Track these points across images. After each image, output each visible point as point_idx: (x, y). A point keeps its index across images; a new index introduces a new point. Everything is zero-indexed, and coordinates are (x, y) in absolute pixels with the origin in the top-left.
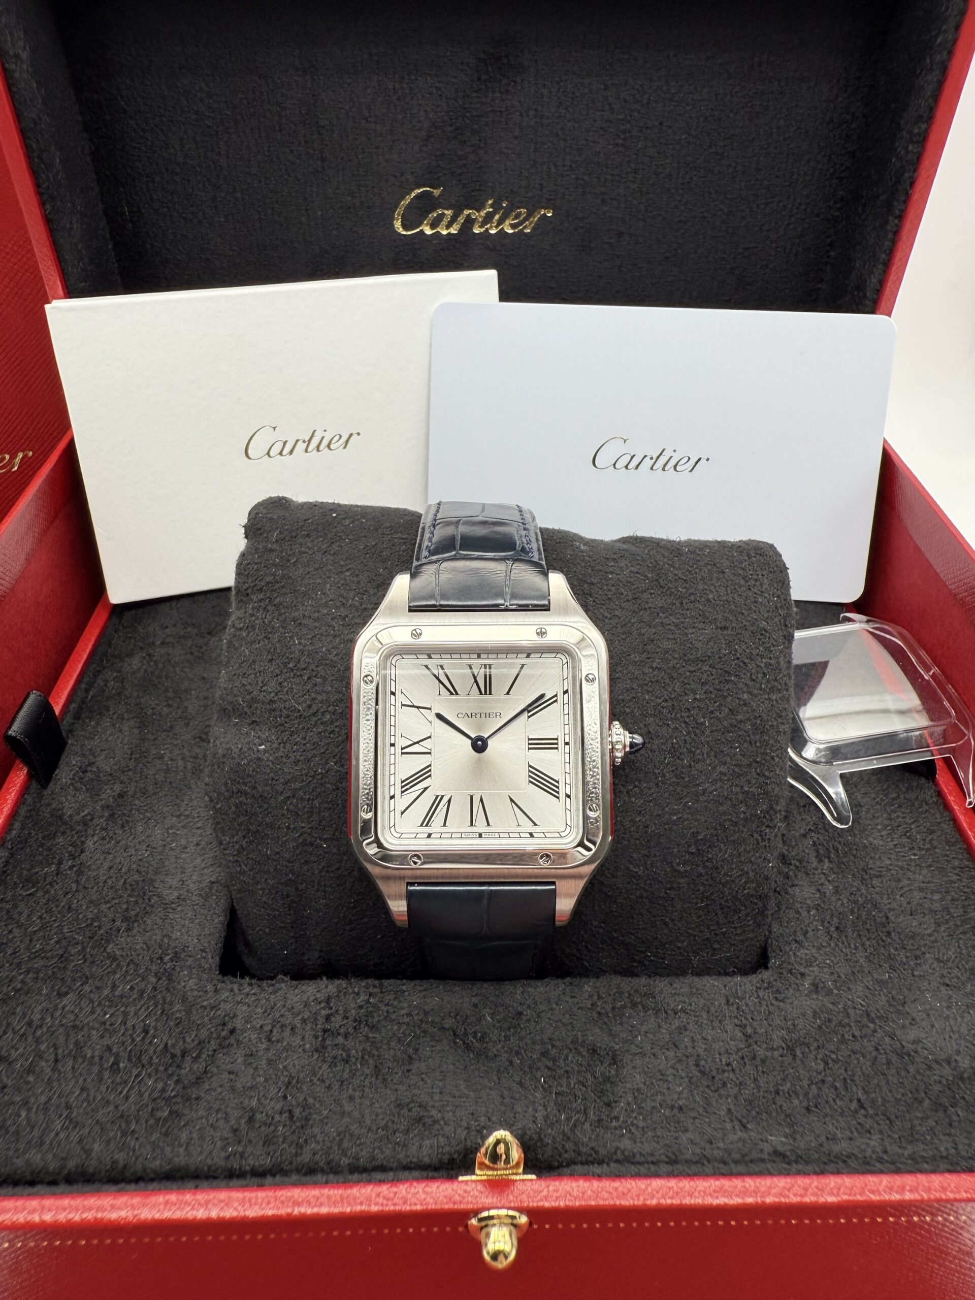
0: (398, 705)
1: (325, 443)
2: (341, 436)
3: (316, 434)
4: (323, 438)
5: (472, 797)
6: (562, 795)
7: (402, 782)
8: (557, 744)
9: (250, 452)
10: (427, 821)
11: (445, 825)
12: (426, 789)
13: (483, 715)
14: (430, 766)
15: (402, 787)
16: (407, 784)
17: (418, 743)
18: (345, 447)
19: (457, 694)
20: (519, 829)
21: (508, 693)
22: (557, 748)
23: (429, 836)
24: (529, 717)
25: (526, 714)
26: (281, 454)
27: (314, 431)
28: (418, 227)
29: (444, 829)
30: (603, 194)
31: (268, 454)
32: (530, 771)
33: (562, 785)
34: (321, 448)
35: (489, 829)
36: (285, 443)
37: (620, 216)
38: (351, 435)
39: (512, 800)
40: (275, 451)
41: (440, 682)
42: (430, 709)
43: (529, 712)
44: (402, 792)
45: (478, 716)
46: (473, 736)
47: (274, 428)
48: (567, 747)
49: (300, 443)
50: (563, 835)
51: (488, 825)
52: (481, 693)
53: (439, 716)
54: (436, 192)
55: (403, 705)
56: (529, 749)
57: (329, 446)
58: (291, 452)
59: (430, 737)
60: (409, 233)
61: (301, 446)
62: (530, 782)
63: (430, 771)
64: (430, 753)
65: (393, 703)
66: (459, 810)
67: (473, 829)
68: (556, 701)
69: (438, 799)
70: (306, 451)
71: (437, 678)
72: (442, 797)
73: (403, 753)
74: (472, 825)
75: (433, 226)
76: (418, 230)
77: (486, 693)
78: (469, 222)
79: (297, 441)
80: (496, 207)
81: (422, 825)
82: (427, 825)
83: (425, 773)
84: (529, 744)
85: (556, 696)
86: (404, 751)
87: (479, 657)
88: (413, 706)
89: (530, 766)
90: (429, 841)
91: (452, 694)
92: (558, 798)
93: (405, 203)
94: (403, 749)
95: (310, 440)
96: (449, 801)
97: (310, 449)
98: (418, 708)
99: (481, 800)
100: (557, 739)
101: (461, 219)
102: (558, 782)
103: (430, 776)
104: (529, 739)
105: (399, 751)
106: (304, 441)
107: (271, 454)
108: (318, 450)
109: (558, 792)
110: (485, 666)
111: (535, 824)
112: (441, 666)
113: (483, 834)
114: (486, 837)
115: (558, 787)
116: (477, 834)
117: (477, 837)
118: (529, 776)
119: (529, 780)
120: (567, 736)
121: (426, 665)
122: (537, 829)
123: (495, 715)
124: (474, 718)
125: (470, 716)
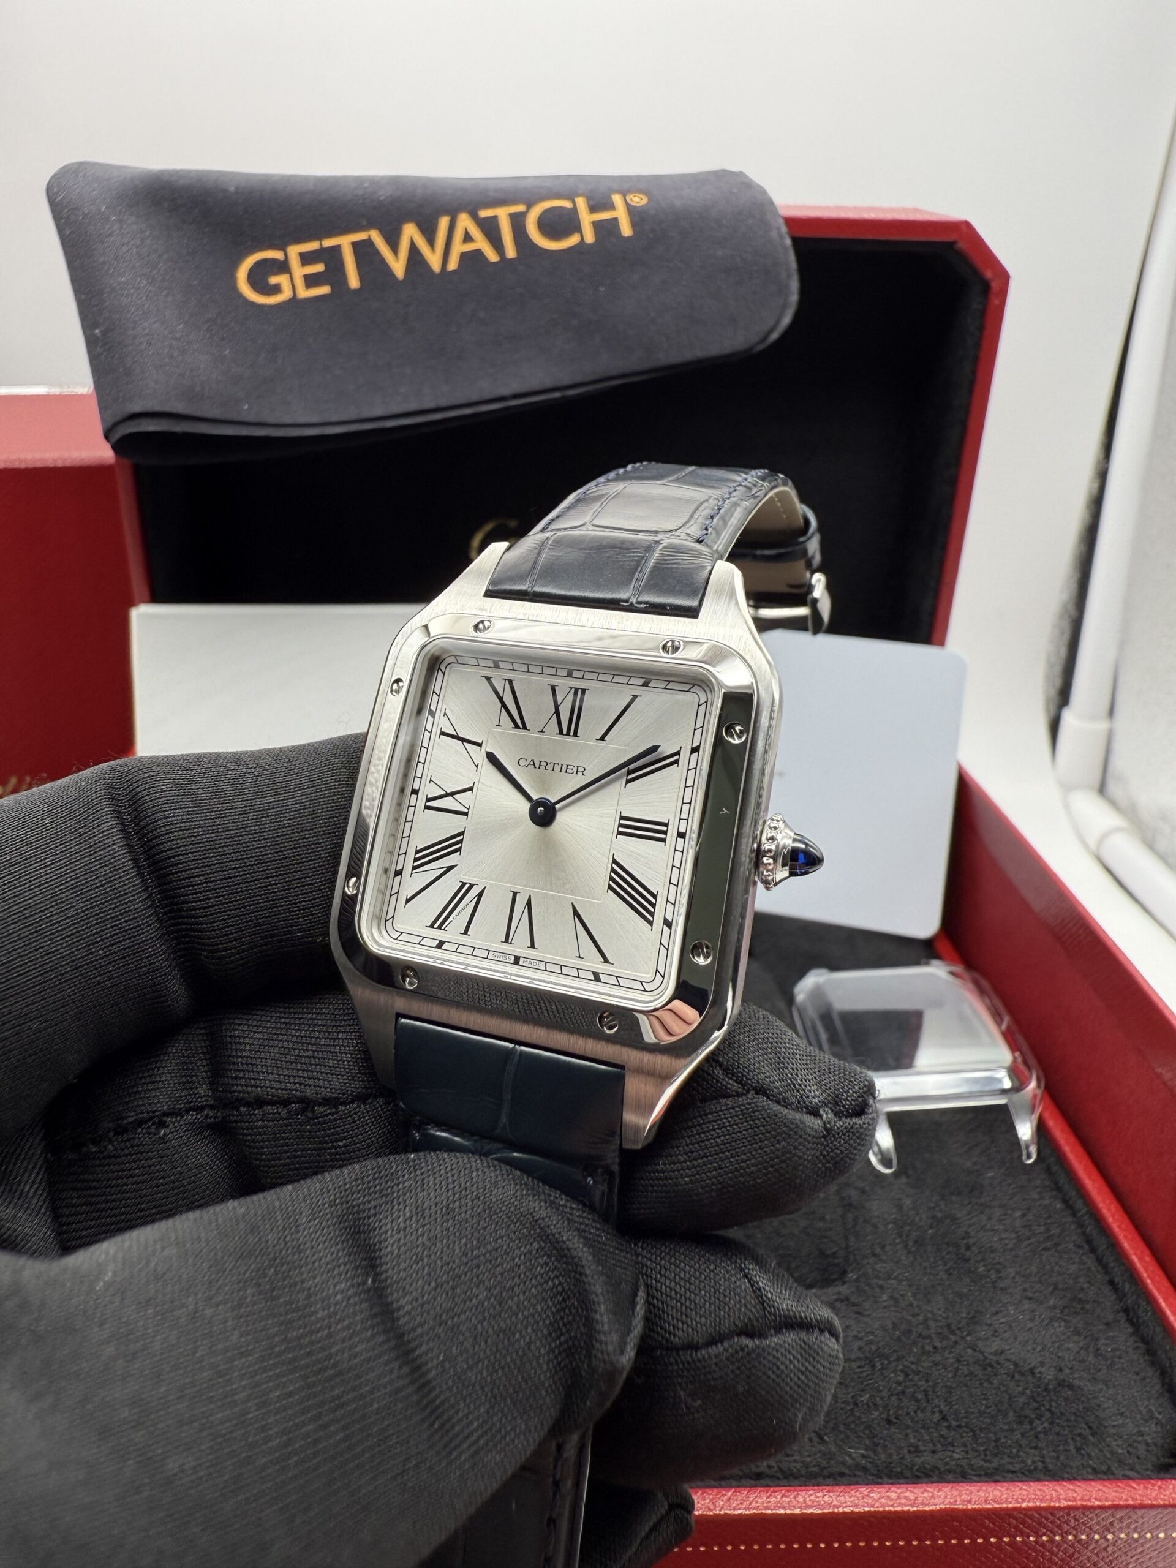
0: (436, 732)
5: (515, 894)
6: (658, 920)
7: (417, 852)
8: (665, 833)
10: (440, 922)
11: (466, 933)
12: (449, 869)
13: (557, 768)
14: (462, 833)
15: (416, 860)
16: (426, 856)
17: (452, 794)
19: (525, 728)
20: (579, 963)
21: (602, 738)
22: (664, 840)
23: (440, 945)
24: (628, 782)
25: (622, 776)
29: (464, 939)
32: (613, 870)
33: (660, 902)
35: (531, 953)
39: (576, 913)
41: (504, 705)
42: (480, 745)
43: (629, 773)
44: (414, 868)
45: (550, 767)
46: (535, 797)
48: (680, 840)
50: (648, 987)
51: (532, 946)
52: (561, 733)
53: (492, 758)
55: (443, 733)
56: (619, 833)
59: (471, 789)
62: (610, 888)
63: (461, 842)
64: (466, 814)
65: (429, 728)
66: (493, 913)
67: (506, 948)
68: (677, 762)
69: (465, 888)
71: (501, 699)
72: (472, 886)
73: (427, 807)
74: (507, 941)
77: (568, 734)
81: (432, 926)
82: (439, 928)
83: (453, 844)
84: (620, 825)
85: (678, 753)
86: (430, 804)
87: (569, 675)
88: (457, 737)
89: (615, 862)
90: (438, 953)
91: (517, 726)
92: (651, 923)
94: (428, 800)
96: (480, 895)
98: (463, 740)
99: (529, 903)
100: (666, 825)
102: (655, 896)
103: (459, 850)
104: (622, 818)
105: (421, 803)
109: (652, 914)
110: (576, 691)
111: (606, 961)
112: (510, 682)
113: (521, 960)
114: (525, 964)
115: (654, 906)
116: (513, 958)
117: (512, 961)
118: (611, 879)
119: (609, 885)
120: (683, 823)
121: (488, 679)
122: (607, 969)
123: (575, 770)
124: (542, 768)
125: (537, 766)
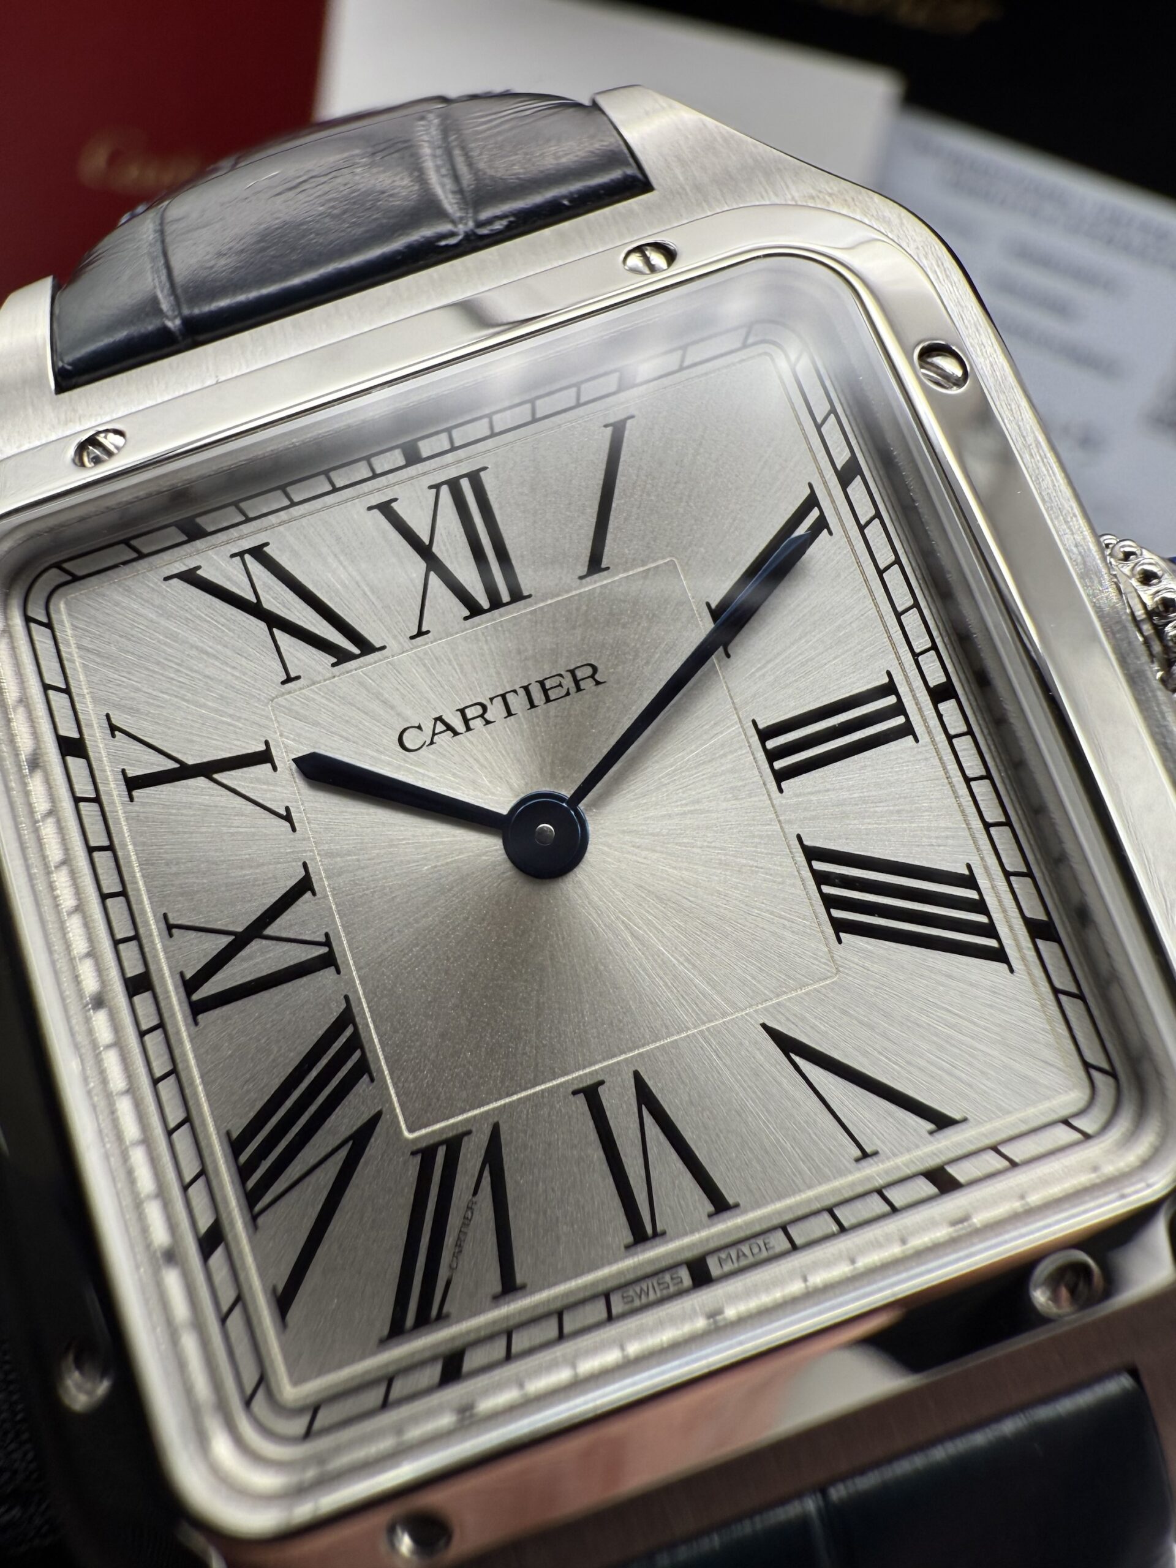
0: (114, 790)
5: (591, 1094)
6: (1011, 936)
7: (240, 1143)
8: (899, 709)
11: (510, 1286)
12: (361, 1138)
14: (346, 1018)
16: (271, 1142)
17: (255, 930)
19: (366, 647)
20: (874, 1172)
21: (593, 565)
22: (904, 732)
23: (453, 1367)
32: (821, 878)
33: (990, 890)
35: (731, 1226)
39: (788, 1045)
41: (274, 621)
42: (264, 757)
45: (496, 711)
48: (949, 706)
51: (721, 1205)
52: (475, 610)
53: (319, 773)
55: (133, 784)
56: (781, 776)
59: (303, 886)
62: (840, 927)
63: (355, 1043)
64: (327, 961)
65: (85, 789)
66: (558, 1184)
67: (652, 1253)
68: (821, 524)
69: (436, 1164)
71: (255, 609)
72: (455, 1145)
73: (199, 1006)
74: (640, 1236)
77: (496, 603)
82: (425, 1316)
83: (337, 1061)
84: (772, 756)
85: (812, 502)
86: (205, 991)
87: (413, 457)
88: (185, 772)
89: (812, 854)
91: (341, 657)
92: (999, 955)
94: (192, 985)
96: (494, 1155)
98: (208, 770)
99: (645, 1096)
100: (889, 688)
102: (969, 881)
103: (362, 1068)
104: (765, 735)
105: (176, 1001)
109: (989, 930)
110: (454, 485)
111: (941, 1122)
112: (258, 553)
113: (713, 1264)
114: (728, 1267)
115: (980, 906)
116: (684, 1275)
117: (687, 1281)
118: (830, 902)
119: (834, 922)
120: (930, 663)
121: (191, 578)
122: (948, 1143)
123: (568, 682)
124: (476, 724)
125: (459, 726)
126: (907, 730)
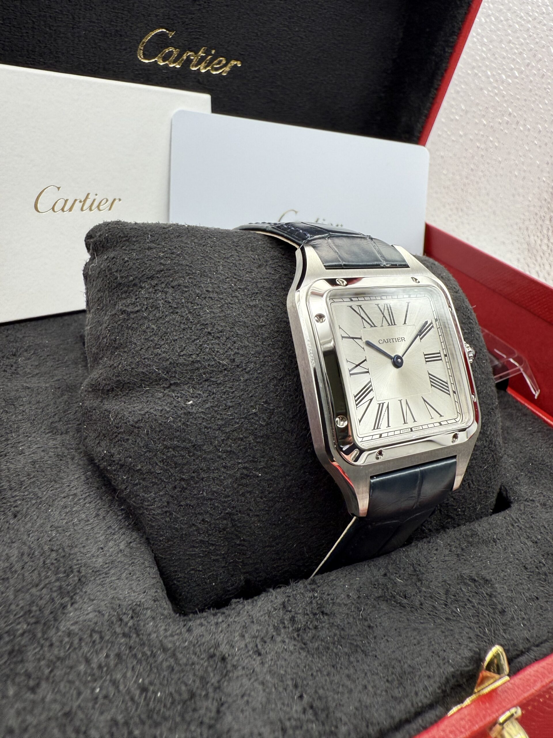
0: (340, 337)
1: (96, 204)
2: (107, 200)
3: (89, 197)
4: (94, 200)
5: (401, 401)
7: (355, 397)
8: (440, 356)
9: (39, 206)
10: (376, 426)
11: (388, 427)
12: (371, 400)
13: (394, 340)
14: (370, 382)
15: (356, 401)
16: (360, 397)
17: (359, 365)
18: (110, 209)
19: (375, 326)
20: (433, 421)
21: (405, 323)
23: (381, 436)
24: (421, 339)
25: (418, 338)
26: (63, 210)
27: (88, 194)
28: (154, 58)
29: (389, 430)
30: (273, 57)
31: (53, 209)
32: (430, 378)
33: (449, 385)
34: (93, 208)
35: (415, 424)
36: (66, 201)
37: (280, 74)
38: (115, 200)
39: (425, 401)
40: (58, 207)
41: (362, 318)
42: (361, 339)
43: (420, 335)
44: (357, 405)
45: (391, 341)
46: (393, 356)
47: (59, 188)
48: (447, 358)
49: (77, 202)
50: (457, 420)
51: (415, 421)
52: (389, 325)
53: (368, 344)
54: (171, 35)
55: (343, 337)
56: (427, 361)
57: (98, 207)
58: (70, 209)
59: (365, 360)
60: (147, 61)
61: (78, 205)
62: (432, 385)
63: (371, 385)
64: (368, 372)
66: (395, 411)
67: (406, 426)
68: (433, 327)
69: (381, 405)
70: (82, 210)
71: (360, 315)
72: (383, 404)
73: (351, 374)
74: (405, 423)
75: (164, 60)
76: (153, 60)
77: (392, 324)
78: (189, 61)
79: (76, 200)
80: (208, 53)
81: (374, 429)
82: (377, 428)
83: (368, 388)
84: (426, 358)
85: (432, 322)
86: (352, 372)
87: (382, 299)
88: (349, 337)
89: (429, 374)
90: (381, 440)
91: (372, 326)
92: (449, 394)
93: (146, 40)
94: (350, 371)
95: (85, 201)
96: (388, 407)
97: (84, 208)
98: (353, 338)
99: (407, 403)
100: (439, 353)
101: (185, 57)
102: (446, 383)
103: (372, 390)
104: (425, 355)
105: (348, 373)
106: (80, 202)
107: (56, 209)
108: (91, 210)
109: (449, 391)
110: (387, 305)
111: (441, 416)
112: (360, 306)
113: (413, 429)
114: (415, 430)
115: (447, 387)
116: (410, 429)
117: (410, 431)
118: (430, 381)
120: (444, 351)
121: (351, 307)
122: (442, 419)
123: (401, 340)
124: (389, 342)
125: (387, 342)
126: (441, 360)
